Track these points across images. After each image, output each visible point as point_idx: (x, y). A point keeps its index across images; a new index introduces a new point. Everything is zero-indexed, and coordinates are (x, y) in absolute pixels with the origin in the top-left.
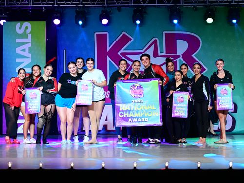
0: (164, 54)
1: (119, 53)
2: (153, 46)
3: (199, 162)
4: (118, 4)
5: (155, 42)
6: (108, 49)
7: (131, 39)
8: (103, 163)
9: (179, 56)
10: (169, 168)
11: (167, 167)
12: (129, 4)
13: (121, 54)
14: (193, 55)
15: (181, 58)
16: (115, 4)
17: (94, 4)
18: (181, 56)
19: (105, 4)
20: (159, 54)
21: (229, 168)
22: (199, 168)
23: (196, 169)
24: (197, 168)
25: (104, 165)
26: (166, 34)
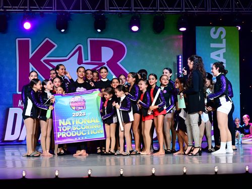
0: (89, 61)
1: (42, 60)
2: (78, 53)
3: (122, 170)
4: (41, 9)
5: (80, 49)
6: (31, 56)
7: (55, 46)
8: (24, 172)
9: (104, 64)
10: (91, 176)
11: (89, 175)
12: (52, 9)
13: (44, 61)
14: (118, 63)
15: (106, 66)
16: (38, 9)
17: (16, 9)
18: (106, 63)
19: (27, 9)
20: (84, 62)
21: (151, 174)
22: (121, 175)
23: (119, 177)
24: (120, 175)
25: (24, 175)
26: (90, 41)
